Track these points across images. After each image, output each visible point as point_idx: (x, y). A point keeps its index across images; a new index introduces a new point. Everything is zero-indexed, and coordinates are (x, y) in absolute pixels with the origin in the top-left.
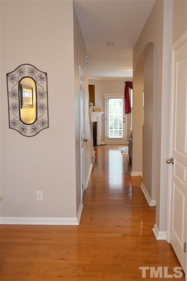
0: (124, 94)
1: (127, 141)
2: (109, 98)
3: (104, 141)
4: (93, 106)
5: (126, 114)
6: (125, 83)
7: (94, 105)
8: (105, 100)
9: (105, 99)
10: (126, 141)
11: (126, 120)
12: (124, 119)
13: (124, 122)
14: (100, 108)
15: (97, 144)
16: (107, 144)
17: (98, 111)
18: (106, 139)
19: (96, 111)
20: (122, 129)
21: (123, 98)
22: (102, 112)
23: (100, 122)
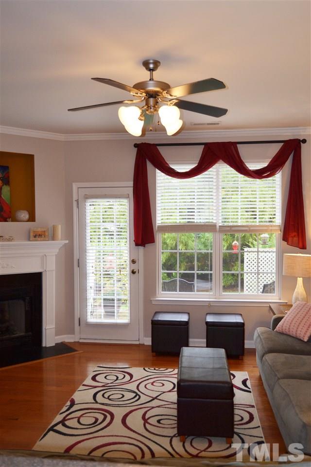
1: (145, 336)
2: (87, 197)
3: (73, 333)
4: (28, 221)
5: (141, 248)
6: (136, 149)
7: (32, 218)
8: (75, 204)
9: (75, 197)
10: (142, 334)
11: (140, 266)
12: (133, 262)
13: (133, 272)
14: (54, 228)
15: (44, 345)
16: (81, 341)
17: (45, 237)
18: (80, 325)
19: (35, 237)
20: (129, 295)
21: (130, 196)
22: (61, 240)
23: (54, 272)
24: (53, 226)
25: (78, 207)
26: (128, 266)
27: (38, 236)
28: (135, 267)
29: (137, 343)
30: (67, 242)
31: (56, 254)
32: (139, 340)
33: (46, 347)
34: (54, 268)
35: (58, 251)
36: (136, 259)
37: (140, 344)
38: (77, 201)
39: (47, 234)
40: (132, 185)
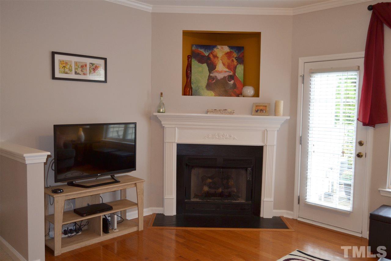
0: (362, 54)
2: (313, 72)
3: (292, 210)
4: (253, 96)
6: (371, 13)
7: (257, 94)
8: (300, 79)
9: (301, 73)
10: (365, 227)
11: (368, 149)
12: (361, 144)
13: (359, 155)
14: (276, 105)
15: (261, 216)
16: (299, 219)
17: (266, 112)
18: (299, 203)
19: (257, 111)
20: (353, 181)
21: (360, 69)
22: (283, 115)
23: (275, 147)
24: (276, 101)
25: (303, 83)
26: (354, 148)
27: (260, 110)
28: (361, 149)
29: (360, 235)
30: (289, 118)
31: (278, 129)
32: (362, 233)
33: (263, 218)
34: (275, 143)
35: (279, 126)
36: (364, 141)
37: (362, 237)
38: (303, 77)
39: (267, 109)
40: (363, 55)
